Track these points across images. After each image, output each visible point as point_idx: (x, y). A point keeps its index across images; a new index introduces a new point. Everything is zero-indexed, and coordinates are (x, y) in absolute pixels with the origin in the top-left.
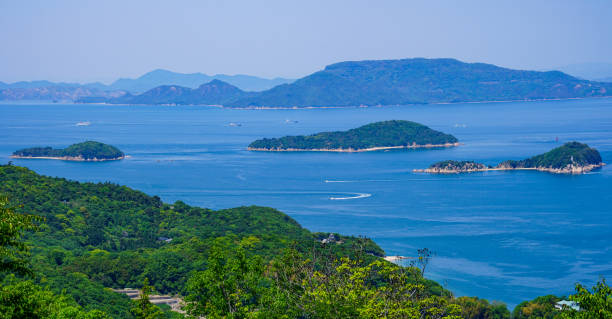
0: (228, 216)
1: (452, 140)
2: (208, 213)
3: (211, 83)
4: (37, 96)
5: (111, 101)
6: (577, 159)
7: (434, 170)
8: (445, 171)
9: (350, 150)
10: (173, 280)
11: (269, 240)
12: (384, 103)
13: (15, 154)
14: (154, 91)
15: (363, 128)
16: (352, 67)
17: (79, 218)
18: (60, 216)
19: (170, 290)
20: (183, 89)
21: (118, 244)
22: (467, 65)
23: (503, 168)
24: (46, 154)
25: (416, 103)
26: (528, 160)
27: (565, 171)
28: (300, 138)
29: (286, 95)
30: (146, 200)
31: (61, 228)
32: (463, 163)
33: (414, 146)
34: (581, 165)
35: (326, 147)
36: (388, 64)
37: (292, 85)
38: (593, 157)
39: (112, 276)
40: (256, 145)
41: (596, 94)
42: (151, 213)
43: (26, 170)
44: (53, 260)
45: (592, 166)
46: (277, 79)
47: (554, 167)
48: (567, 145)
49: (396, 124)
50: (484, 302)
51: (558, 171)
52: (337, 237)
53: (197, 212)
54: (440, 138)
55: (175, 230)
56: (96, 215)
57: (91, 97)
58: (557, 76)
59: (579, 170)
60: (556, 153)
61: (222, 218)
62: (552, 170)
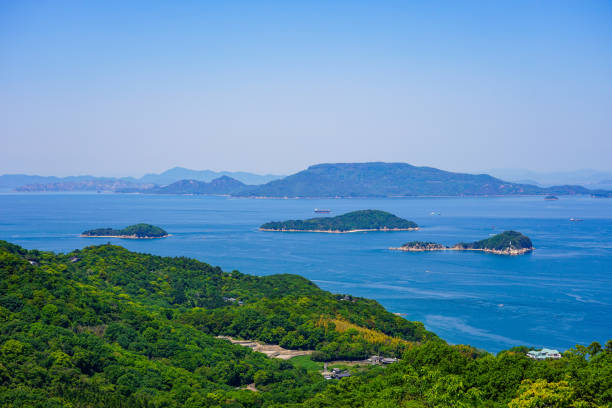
0: (271, 281)
1: (414, 225)
2: (257, 279)
3: (221, 179)
4: (84, 187)
5: (144, 191)
6: (514, 243)
7: (405, 249)
8: (414, 249)
9: (337, 232)
10: (253, 329)
11: (317, 300)
12: (353, 195)
13: (84, 234)
14: (176, 184)
15: (346, 215)
16: (329, 167)
17: (166, 283)
18: (153, 283)
19: (250, 336)
20: (199, 183)
21: (196, 303)
22: (417, 168)
23: (457, 248)
24: (108, 234)
25: (377, 196)
26: (476, 243)
27: (505, 252)
28: (299, 222)
29: (279, 188)
30: (211, 270)
31: (154, 291)
32: (427, 244)
33: (385, 229)
34: (518, 248)
35: (319, 229)
36: (355, 166)
37: (283, 180)
38: (526, 243)
39: (209, 326)
40: (266, 226)
41: (516, 193)
42: (215, 279)
43: (122, 249)
44: (164, 316)
45: (525, 250)
46: (268, 176)
47: (497, 249)
48: (505, 233)
49: (371, 213)
50: (475, 349)
51: (500, 252)
52: (351, 298)
53: (249, 278)
54: (404, 224)
55: (234, 292)
56: (176, 281)
57: (127, 188)
58: (485, 178)
59: (516, 252)
60: (497, 239)
61: (268, 283)
62: (495, 251)
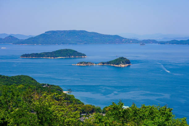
0: (14, 78)
1: (84, 55)
2: (7, 77)
3: (9, 37)
6: (123, 62)
7: (78, 65)
8: (82, 65)
9: (53, 58)
11: (27, 86)
12: (63, 43)
15: (56, 51)
16: (54, 32)
22: (89, 33)
23: (100, 64)
26: (107, 62)
27: (119, 66)
28: (37, 54)
29: (32, 41)
32: (88, 63)
33: (72, 57)
34: (124, 64)
35: (45, 57)
36: (64, 31)
37: (34, 37)
38: (128, 62)
41: (129, 43)
45: (127, 65)
46: (29, 36)
47: (116, 65)
48: (120, 58)
49: (67, 50)
51: (117, 66)
52: (48, 85)
53: (4, 77)
54: (81, 55)
58: (117, 37)
59: (124, 66)
60: (116, 60)
61: (12, 79)
62: (115, 66)
